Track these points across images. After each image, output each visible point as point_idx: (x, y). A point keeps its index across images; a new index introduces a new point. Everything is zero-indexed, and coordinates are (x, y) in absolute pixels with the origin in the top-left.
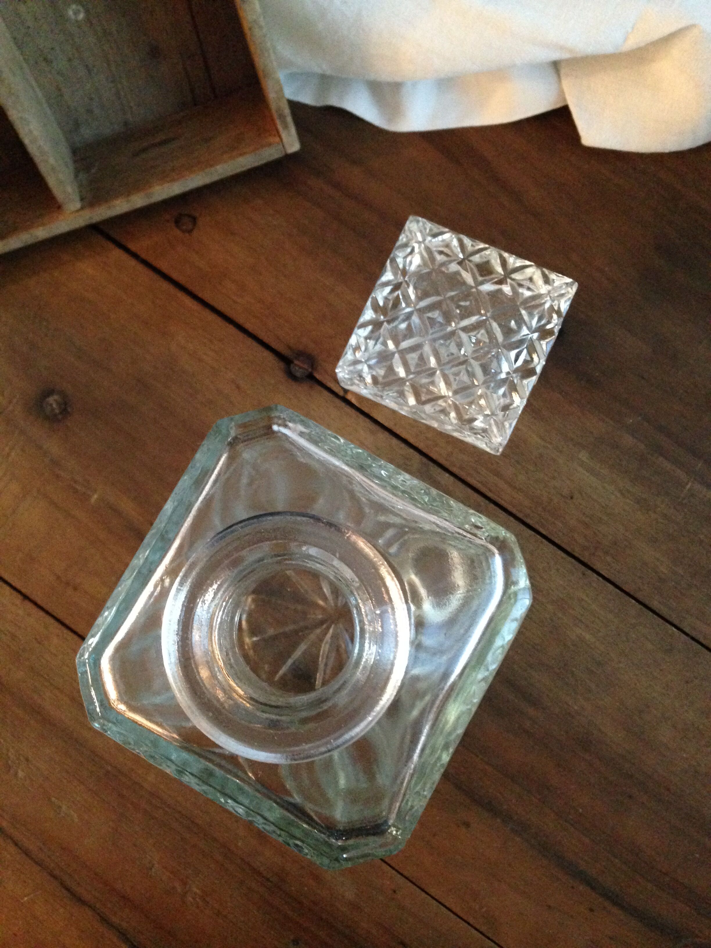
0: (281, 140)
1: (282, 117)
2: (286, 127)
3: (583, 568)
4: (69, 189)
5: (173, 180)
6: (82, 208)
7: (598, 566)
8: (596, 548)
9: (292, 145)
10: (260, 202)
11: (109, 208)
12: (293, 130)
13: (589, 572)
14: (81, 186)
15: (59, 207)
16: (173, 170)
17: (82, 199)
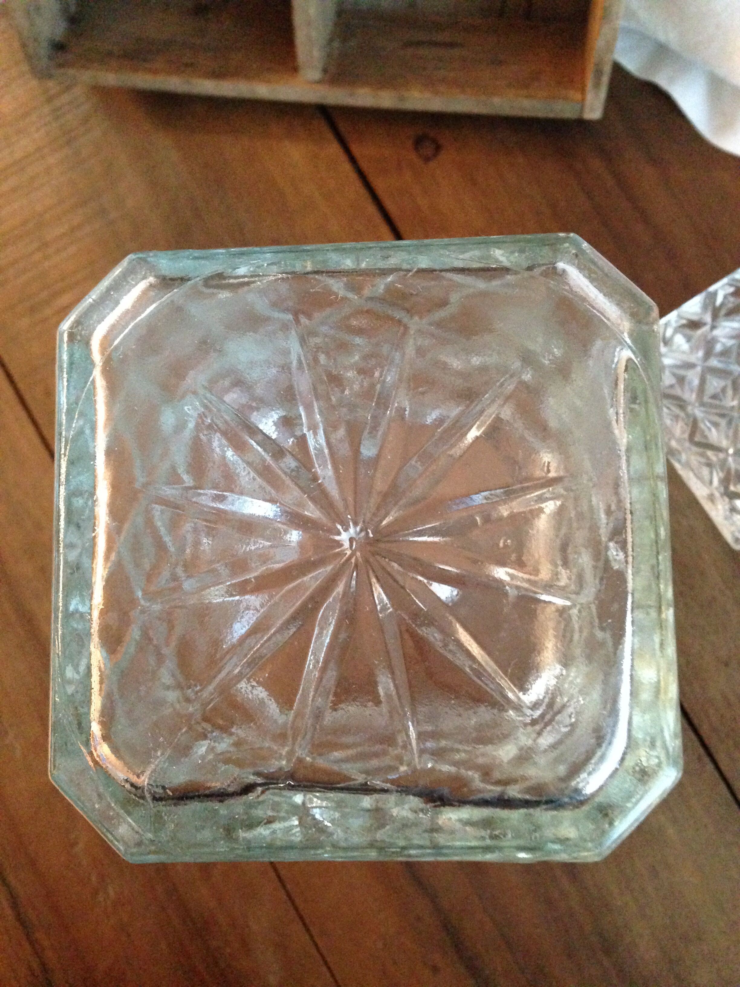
0: (583, 100)
1: (599, 73)
2: (597, 85)
3: (701, 751)
4: (316, 53)
5: (436, 93)
6: (319, 82)
7: (721, 758)
8: (728, 736)
9: (592, 110)
10: (521, 160)
11: (351, 95)
12: (603, 93)
13: (707, 760)
14: (329, 56)
15: (295, 69)
16: (443, 80)
17: (325, 71)
